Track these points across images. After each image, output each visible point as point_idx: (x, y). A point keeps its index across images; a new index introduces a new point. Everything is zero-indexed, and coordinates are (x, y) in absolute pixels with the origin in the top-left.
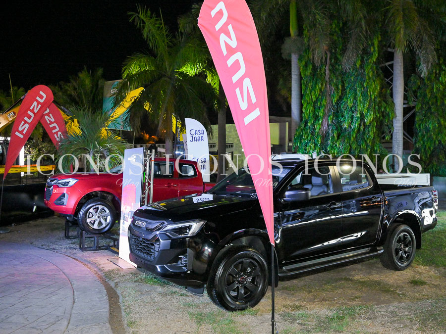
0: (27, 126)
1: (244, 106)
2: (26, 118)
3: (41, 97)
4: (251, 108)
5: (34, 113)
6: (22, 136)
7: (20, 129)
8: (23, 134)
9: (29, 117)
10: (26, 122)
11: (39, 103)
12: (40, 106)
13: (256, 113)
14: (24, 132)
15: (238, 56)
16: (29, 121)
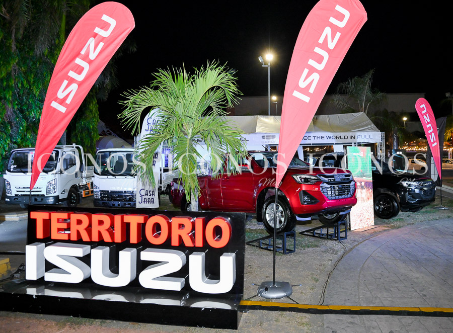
0: (316, 77)
1: (432, 141)
2: (312, 62)
3: (340, 17)
4: (434, 142)
5: (328, 51)
6: (306, 99)
7: (302, 84)
8: (308, 94)
9: (319, 59)
10: (312, 70)
11: (335, 29)
12: (338, 35)
13: (436, 144)
14: (311, 90)
15: (430, 125)
16: (320, 67)
